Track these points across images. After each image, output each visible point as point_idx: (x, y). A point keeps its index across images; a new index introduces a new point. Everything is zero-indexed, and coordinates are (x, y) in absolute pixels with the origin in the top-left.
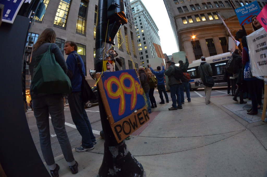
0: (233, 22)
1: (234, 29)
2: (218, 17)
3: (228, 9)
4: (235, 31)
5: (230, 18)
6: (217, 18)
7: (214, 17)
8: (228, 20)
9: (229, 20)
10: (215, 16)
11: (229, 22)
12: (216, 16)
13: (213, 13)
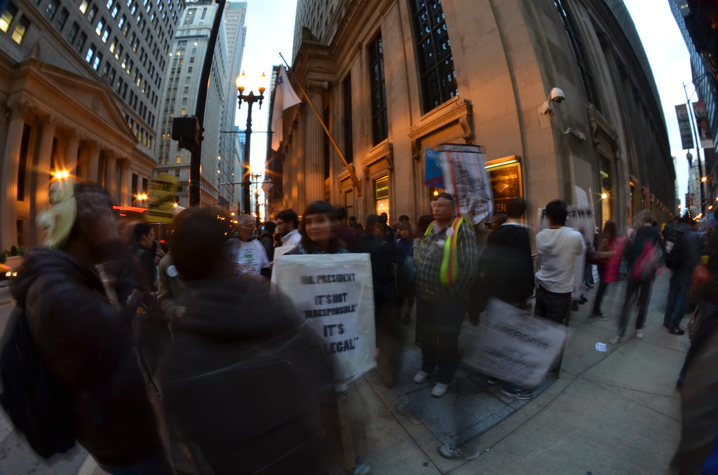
0: (50, 82)
2: (23, 37)
3: (61, 43)
4: (36, 108)
5: (49, 67)
6: (18, 38)
7: (14, 29)
8: (41, 66)
9: (43, 70)
10: (17, 28)
11: (39, 74)
12: (22, 31)
13: (23, 16)
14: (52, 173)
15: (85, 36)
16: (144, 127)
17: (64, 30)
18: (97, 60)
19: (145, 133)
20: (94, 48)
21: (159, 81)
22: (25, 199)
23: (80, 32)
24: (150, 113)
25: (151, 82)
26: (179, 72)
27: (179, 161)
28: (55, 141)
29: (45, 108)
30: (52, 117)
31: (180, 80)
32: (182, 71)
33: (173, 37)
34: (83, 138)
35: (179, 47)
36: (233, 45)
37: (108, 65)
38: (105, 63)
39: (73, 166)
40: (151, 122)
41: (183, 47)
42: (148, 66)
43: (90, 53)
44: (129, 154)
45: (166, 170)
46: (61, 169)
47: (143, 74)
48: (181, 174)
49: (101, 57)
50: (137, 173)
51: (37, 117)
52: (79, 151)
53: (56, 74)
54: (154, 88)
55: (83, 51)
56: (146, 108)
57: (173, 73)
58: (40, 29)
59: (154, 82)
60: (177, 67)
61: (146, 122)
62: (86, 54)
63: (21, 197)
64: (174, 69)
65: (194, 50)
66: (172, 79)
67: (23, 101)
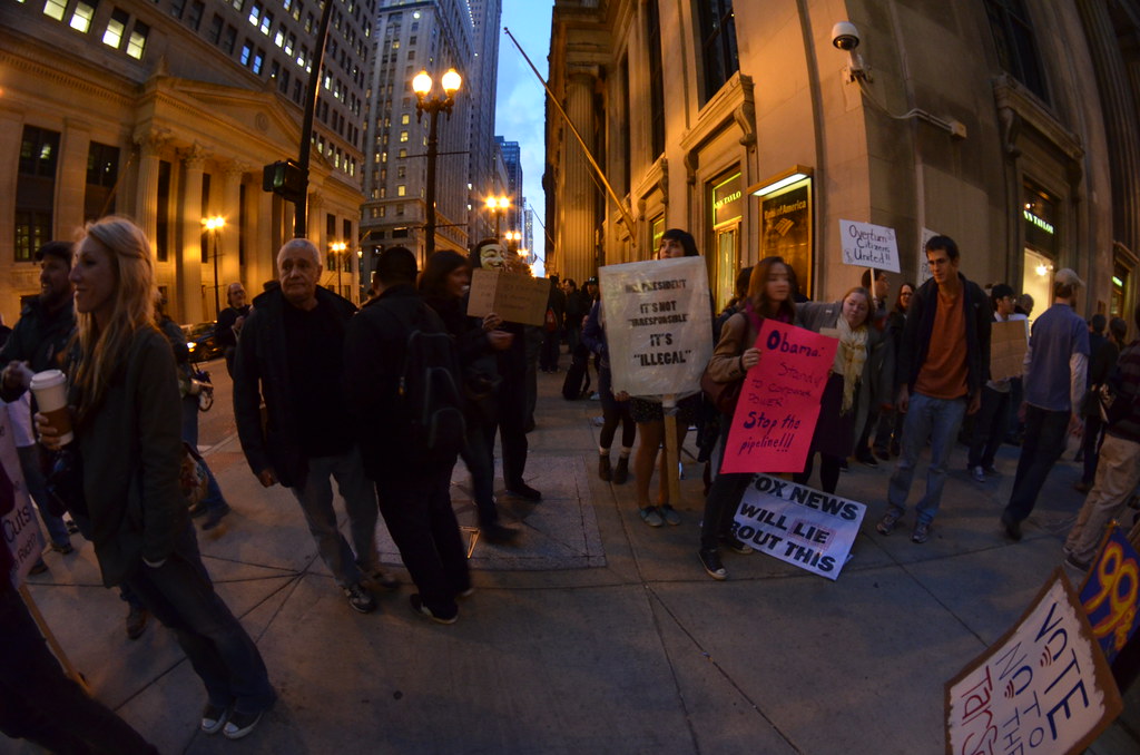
1: (174, 129)
2: (143, 49)
3: (198, 45)
4: (172, 139)
5: (186, 82)
6: (135, 51)
7: (128, 42)
10: (132, 40)
12: (141, 42)
13: (138, 21)
14: (204, 221)
15: (233, 31)
16: (341, 146)
17: (201, 28)
18: (258, 61)
19: (344, 154)
20: (250, 44)
21: (360, 79)
22: (169, 259)
23: (225, 26)
24: (350, 125)
25: (349, 81)
26: (394, 60)
27: (402, 191)
28: (206, 179)
29: (185, 138)
30: (199, 148)
31: (398, 73)
32: (399, 58)
33: (376, 9)
34: (247, 170)
35: (391, 23)
36: (482, 12)
37: (276, 65)
38: (271, 62)
39: (234, 211)
40: (353, 138)
41: (399, 22)
42: (339, 57)
43: (246, 52)
44: (319, 186)
45: (383, 205)
46: (215, 215)
47: (333, 70)
48: (405, 212)
49: (262, 54)
50: (334, 213)
51: (177, 151)
52: (243, 188)
53: (195, 90)
54: (353, 88)
55: (235, 52)
56: (342, 118)
57: (385, 62)
58: (165, 34)
59: (352, 78)
60: (390, 53)
61: (345, 137)
62: (241, 54)
63: (163, 256)
64: (385, 56)
65: (415, 26)
66: (383, 72)
67: (155, 132)
